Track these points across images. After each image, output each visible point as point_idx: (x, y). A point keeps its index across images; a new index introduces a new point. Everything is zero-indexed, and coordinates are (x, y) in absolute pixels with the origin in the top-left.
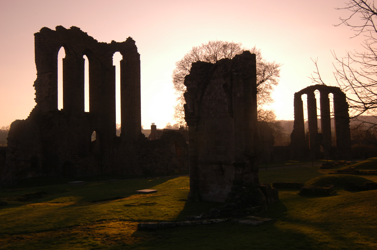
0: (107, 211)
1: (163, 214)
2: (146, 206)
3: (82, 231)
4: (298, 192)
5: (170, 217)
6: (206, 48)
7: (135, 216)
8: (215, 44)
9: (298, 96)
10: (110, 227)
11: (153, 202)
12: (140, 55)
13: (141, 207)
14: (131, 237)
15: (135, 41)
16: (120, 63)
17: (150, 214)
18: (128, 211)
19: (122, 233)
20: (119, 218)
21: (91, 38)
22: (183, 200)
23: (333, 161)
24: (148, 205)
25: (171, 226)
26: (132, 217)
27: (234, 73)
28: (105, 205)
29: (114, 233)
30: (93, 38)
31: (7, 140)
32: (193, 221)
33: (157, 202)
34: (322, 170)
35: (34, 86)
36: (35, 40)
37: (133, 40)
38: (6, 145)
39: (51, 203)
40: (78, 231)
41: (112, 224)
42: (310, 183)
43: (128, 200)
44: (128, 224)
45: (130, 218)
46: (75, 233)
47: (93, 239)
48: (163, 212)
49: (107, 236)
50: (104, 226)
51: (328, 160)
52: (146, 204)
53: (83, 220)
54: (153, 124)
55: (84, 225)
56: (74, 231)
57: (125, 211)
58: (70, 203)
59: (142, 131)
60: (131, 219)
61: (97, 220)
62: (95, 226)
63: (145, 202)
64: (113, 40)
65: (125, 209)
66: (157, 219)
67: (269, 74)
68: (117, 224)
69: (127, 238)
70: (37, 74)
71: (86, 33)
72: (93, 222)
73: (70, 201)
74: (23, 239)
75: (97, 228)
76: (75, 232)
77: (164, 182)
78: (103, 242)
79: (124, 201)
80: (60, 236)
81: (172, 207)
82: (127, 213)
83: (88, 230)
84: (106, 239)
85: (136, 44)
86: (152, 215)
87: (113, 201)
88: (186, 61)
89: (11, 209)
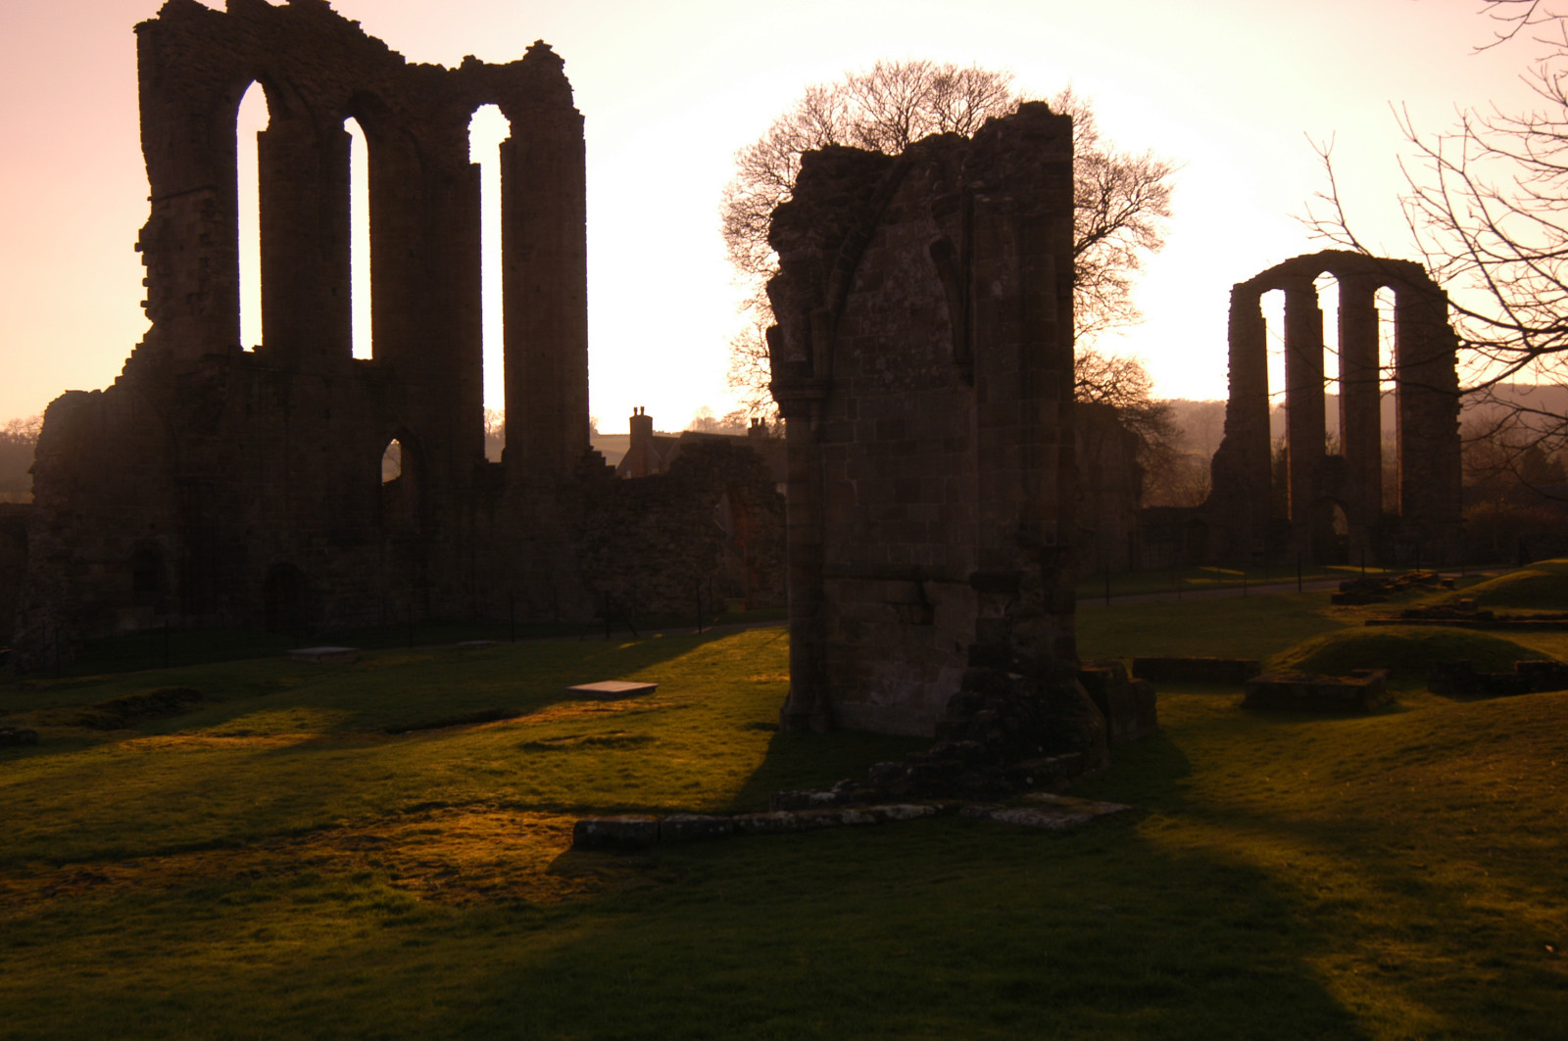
0: (450, 770)
1: (680, 783)
2: (609, 751)
3: (346, 849)
4: (1239, 697)
5: (706, 796)
6: (865, 90)
7: (565, 790)
8: (900, 76)
9: (1245, 300)
10: (460, 836)
11: (636, 732)
12: (583, 117)
13: (589, 755)
14: (549, 873)
15: (562, 57)
16: (497, 152)
17: (623, 782)
18: (534, 770)
19: (512, 857)
20: (499, 798)
21: (378, 45)
22: (762, 727)
23: (1387, 571)
24: (615, 744)
25: (711, 830)
26: (552, 796)
27: (978, 196)
28: (441, 744)
29: (476, 859)
30: (386, 46)
31: (31, 476)
32: (804, 814)
33: (656, 732)
34: (1340, 610)
35: (138, 248)
36: (140, 54)
37: (552, 53)
38: (28, 498)
39: (219, 736)
40: (329, 849)
41: (467, 821)
42: (1289, 660)
43: (534, 725)
44: (534, 821)
45: (544, 800)
46: (316, 856)
47: (390, 882)
48: (679, 775)
49: (448, 870)
50: (437, 832)
51: (1363, 566)
52: (607, 743)
53: (348, 807)
54: (639, 413)
55: (352, 827)
56: (315, 849)
57: (523, 768)
58: (297, 736)
59: (592, 442)
60: (548, 802)
61: (406, 805)
62: (398, 830)
63: (605, 733)
64: (469, 54)
65: (523, 763)
66: (654, 804)
67: (1129, 203)
68: (490, 822)
69: (533, 880)
70: (149, 199)
71: (356, 23)
72: (391, 812)
73: (297, 727)
74: (103, 879)
75: (409, 840)
76: (318, 853)
77: (683, 652)
78: (431, 893)
79: (517, 729)
80: (255, 868)
81: (716, 755)
82: (532, 778)
83: (368, 845)
84: (443, 881)
85: (566, 72)
86: (636, 786)
87: (474, 729)
88: (779, 147)
89: (53, 760)
